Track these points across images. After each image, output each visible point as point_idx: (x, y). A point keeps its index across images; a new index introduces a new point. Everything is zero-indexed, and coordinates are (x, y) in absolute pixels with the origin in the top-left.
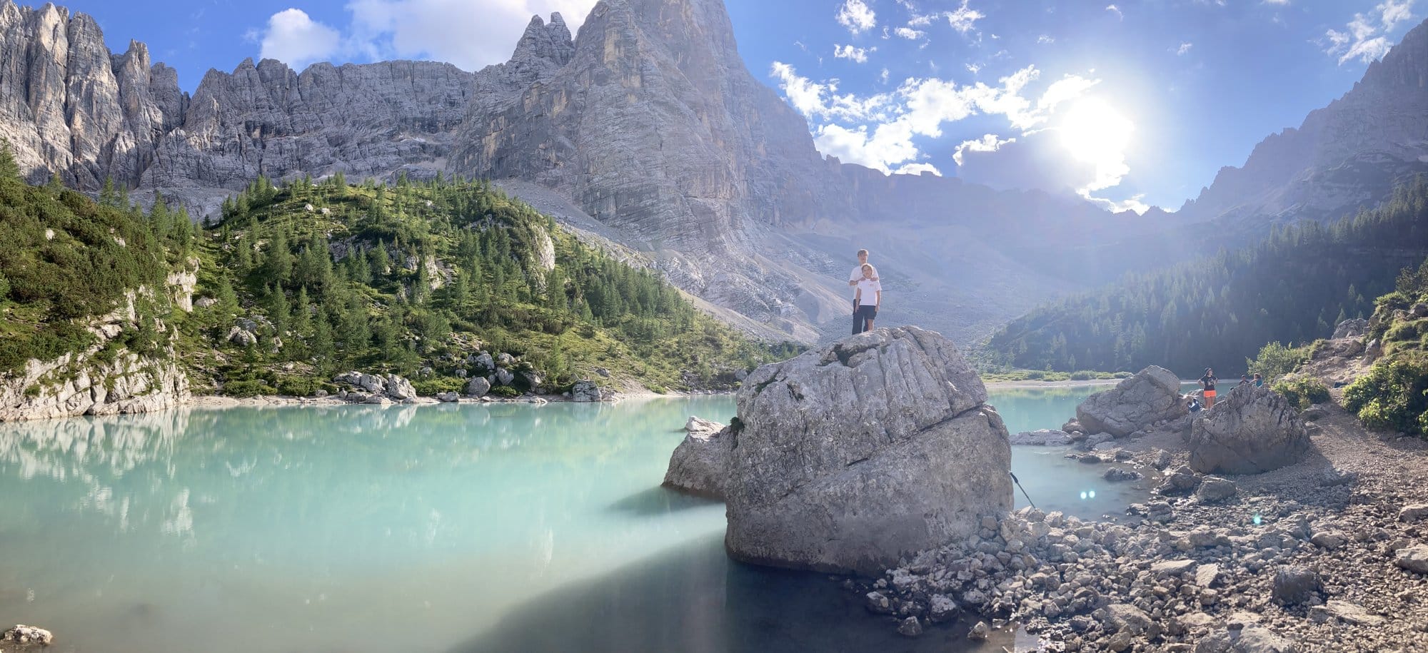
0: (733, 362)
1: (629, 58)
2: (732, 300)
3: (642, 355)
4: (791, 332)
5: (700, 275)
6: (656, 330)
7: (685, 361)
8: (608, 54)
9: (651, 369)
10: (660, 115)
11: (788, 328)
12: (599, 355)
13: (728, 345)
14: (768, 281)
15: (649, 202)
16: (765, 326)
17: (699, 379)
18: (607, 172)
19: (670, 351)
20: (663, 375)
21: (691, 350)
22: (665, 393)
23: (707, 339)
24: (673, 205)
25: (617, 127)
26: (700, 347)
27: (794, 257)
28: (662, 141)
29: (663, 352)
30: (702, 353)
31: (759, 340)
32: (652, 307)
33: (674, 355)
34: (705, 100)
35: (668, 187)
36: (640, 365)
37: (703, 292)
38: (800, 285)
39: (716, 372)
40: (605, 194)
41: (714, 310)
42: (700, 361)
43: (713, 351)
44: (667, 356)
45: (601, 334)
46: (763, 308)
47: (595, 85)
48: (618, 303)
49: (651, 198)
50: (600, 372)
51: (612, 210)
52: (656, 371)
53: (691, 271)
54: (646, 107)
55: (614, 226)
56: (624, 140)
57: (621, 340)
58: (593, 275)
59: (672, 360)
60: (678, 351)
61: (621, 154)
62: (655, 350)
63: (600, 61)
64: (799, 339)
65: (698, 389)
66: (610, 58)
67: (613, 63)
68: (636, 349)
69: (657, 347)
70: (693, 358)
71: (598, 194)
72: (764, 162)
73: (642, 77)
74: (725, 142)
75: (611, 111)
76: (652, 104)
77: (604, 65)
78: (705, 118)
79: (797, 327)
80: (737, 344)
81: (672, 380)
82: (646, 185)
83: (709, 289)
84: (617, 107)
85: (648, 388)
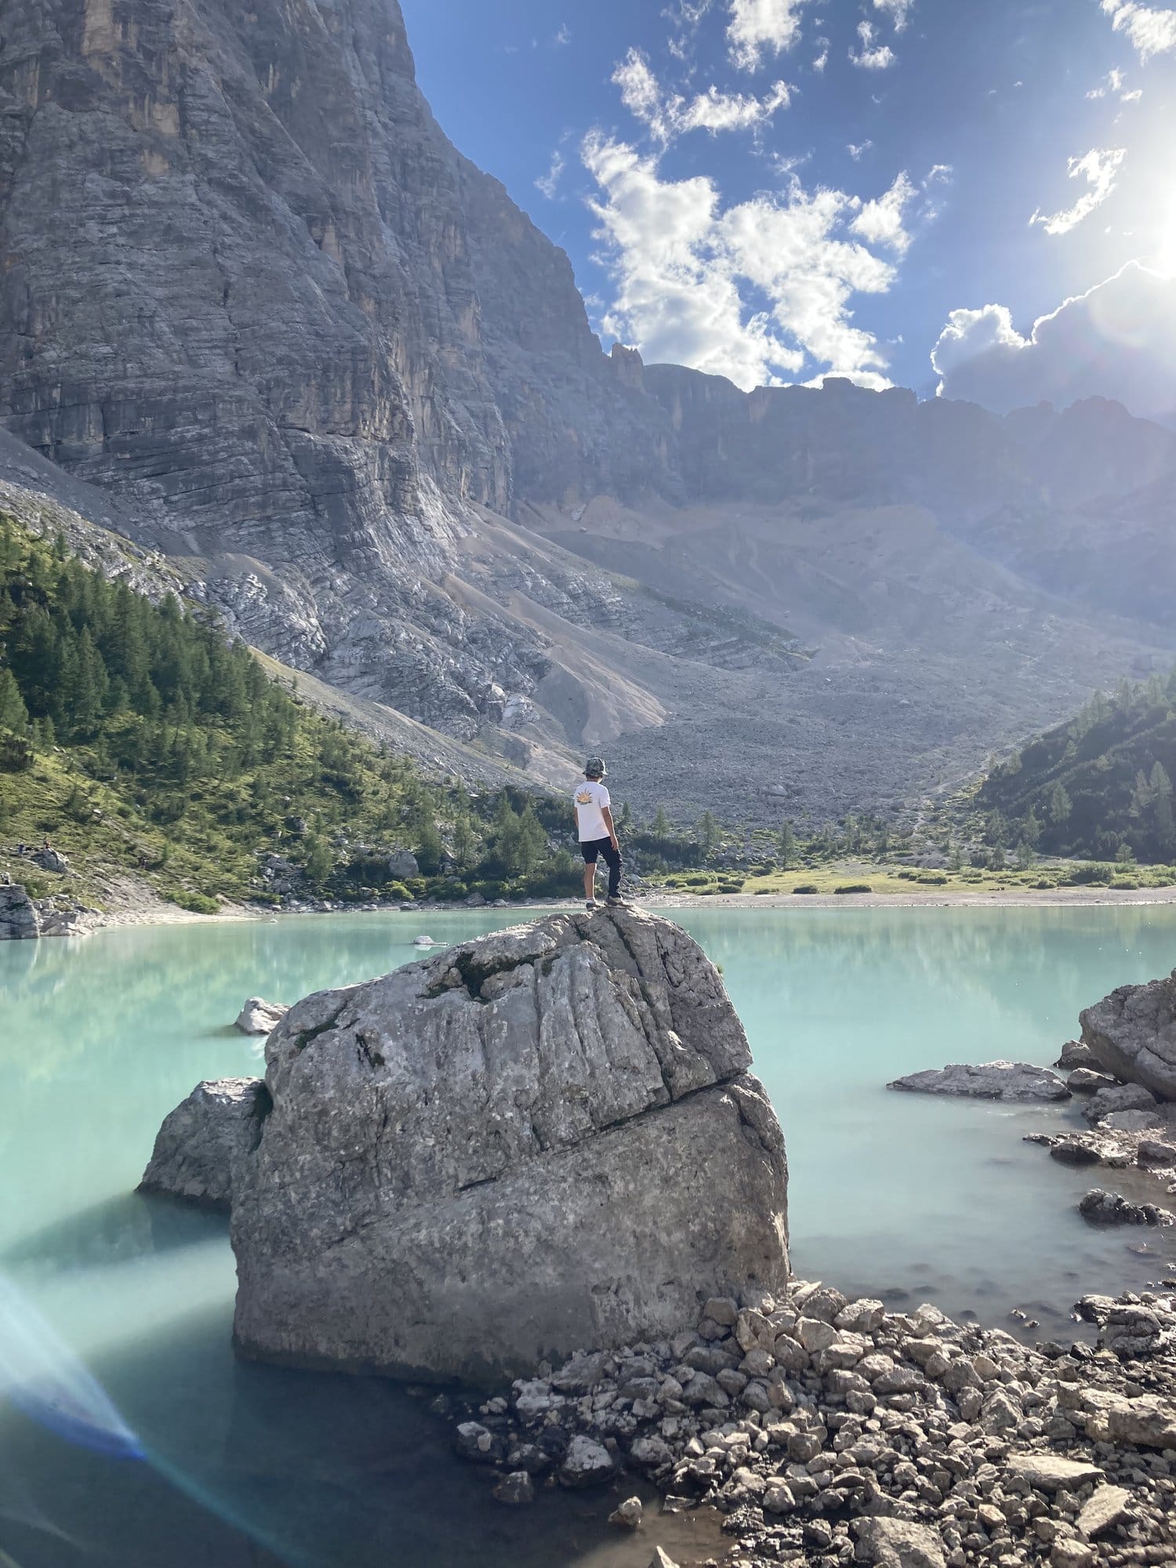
0: (387, 833)
1: (150, 55)
2: (389, 684)
3: (162, 817)
4: (524, 763)
5: (314, 621)
6: (196, 754)
7: (269, 830)
8: (94, 32)
9: (181, 850)
10: (225, 217)
11: (517, 754)
12: (42, 815)
13: (375, 793)
14: (474, 641)
15: (193, 431)
16: (465, 749)
17: (303, 875)
18: (82, 340)
19: (231, 806)
20: (211, 867)
21: (287, 805)
22: (213, 911)
23: (326, 779)
24: (249, 445)
25: (114, 230)
26: (309, 798)
27: (537, 585)
28: (228, 285)
29: (212, 809)
30: (313, 809)
31: (448, 781)
32: (188, 699)
33: (241, 817)
34: (332, 196)
35: (240, 400)
36: (150, 842)
37: (320, 662)
38: (548, 653)
39: (345, 858)
40: (77, 395)
41: (346, 706)
42: (306, 830)
43: (339, 808)
44: (224, 819)
45: (48, 762)
46: (461, 706)
47: (53, 106)
48: (100, 684)
49: (197, 421)
50: (44, 860)
51: (94, 441)
52: (193, 858)
53: (291, 608)
54: (190, 190)
55: (97, 482)
56: (131, 266)
57: (102, 779)
58: (34, 605)
59: (236, 829)
60: (253, 806)
61: (122, 302)
62: (194, 806)
63: (72, 44)
64: (539, 779)
65: (300, 899)
66: (99, 44)
67: (107, 59)
68: (141, 800)
69: (197, 797)
70: (291, 824)
71: (56, 393)
73: (183, 109)
74: (379, 302)
75: (97, 183)
76: (205, 187)
77: (83, 59)
78: (330, 238)
79: (537, 752)
80: (398, 789)
81: (234, 879)
82: (186, 389)
83: (336, 654)
84: (115, 176)
85: (170, 899)
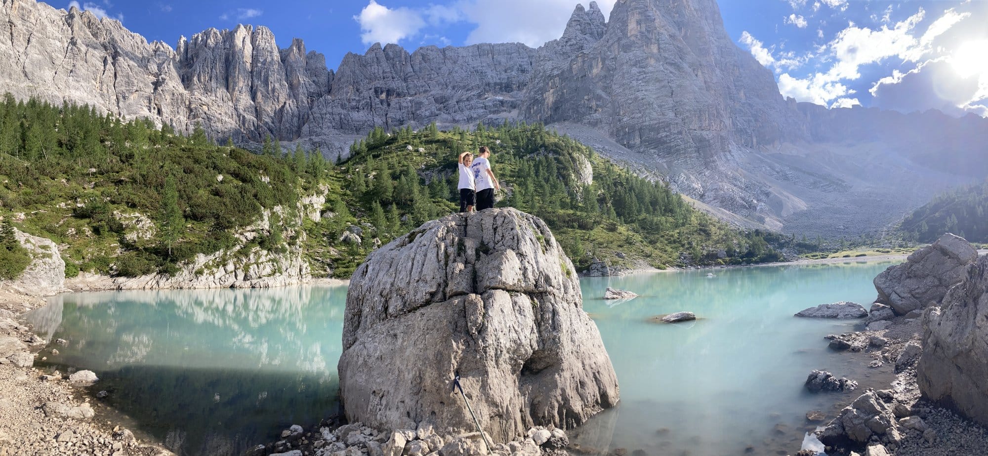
0: (718, 245)
1: (649, 32)
2: (722, 202)
3: (652, 242)
4: (764, 223)
5: (700, 185)
6: (662, 224)
7: (683, 245)
8: (631, 30)
9: (657, 252)
10: (671, 72)
11: (761, 220)
12: (619, 243)
13: (716, 233)
14: (747, 187)
15: (664, 134)
16: (745, 219)
17: (692, 258)
18: (633, 114)
19: (672, 238)
20: (665, 256)
21: (689, 238)
22: (665, 269)
23: (701, 230)
24: (680, 136)
25: (640, 82)
26: (696, 236)
27: (766, 170)
28: (673, 91)
29: (667, 240)
30: (695, 239)
31: (739, 229)
32: (661, 209)
33: (675, 242)
34: (700, 62)
35: (677, 124)
36: (648, 249)
37: (702, 197)
38: (770, 190)
39: (705, 253)
40: (632, 129)
41: (709, 209)
42: (694, 244)
43: (704, 238)
44: (670, 243)
45: (622, 229)
46: (745, 207)
47: (622, 53)
48: (636, 206)
49: (665, 131)
50: (618, 255)
51: (638, 141)
52: (660, 254)
53: (693, 182)
54: (661, 67)
55: (639, 152)
56: (646, 90)
57: (637, 232)
58: (620, 187)
59: (673, 245)
60: (678, 239)
61: (644, 101)
62: (662, 239)
63: (625, 34)
64: (768, 227)
65: (691, 265)
66: (633, 32)
67: (636, 36)
68: (646, 238)
69: (662, 236)
70: (689, 243)
71: (627, 130)
72: (744, 104)
73: (659, 45)
74: (715, 91)
75: (635, 70)
76: (665, 65)
77: (628, 38)
78: (700, 74)
79: (767, 219)
80: (723, 232)
81: (672, 260)
82: (662, 123)
83: (706, 194)
84: (640, 67)
85: (652, 266)
